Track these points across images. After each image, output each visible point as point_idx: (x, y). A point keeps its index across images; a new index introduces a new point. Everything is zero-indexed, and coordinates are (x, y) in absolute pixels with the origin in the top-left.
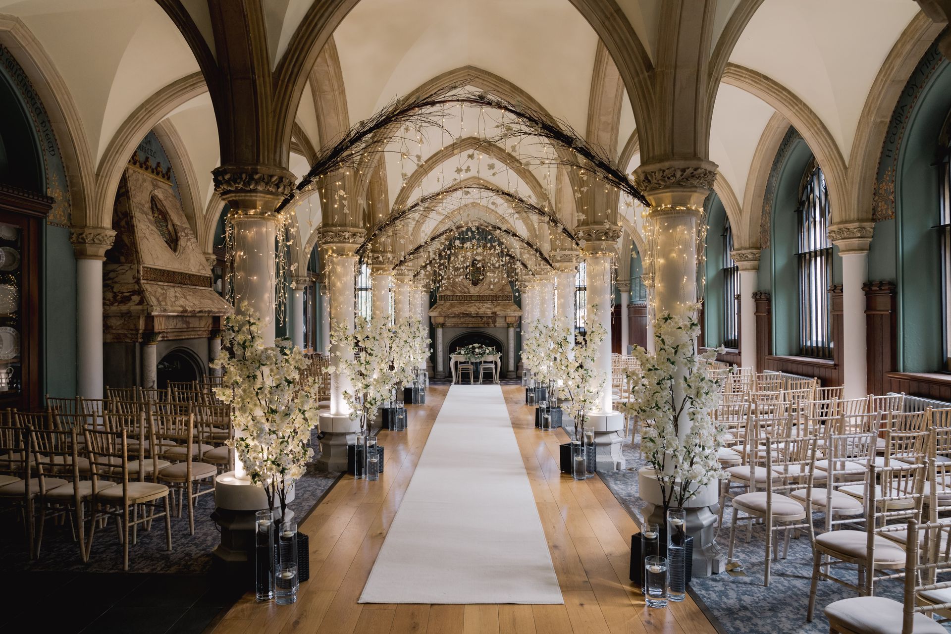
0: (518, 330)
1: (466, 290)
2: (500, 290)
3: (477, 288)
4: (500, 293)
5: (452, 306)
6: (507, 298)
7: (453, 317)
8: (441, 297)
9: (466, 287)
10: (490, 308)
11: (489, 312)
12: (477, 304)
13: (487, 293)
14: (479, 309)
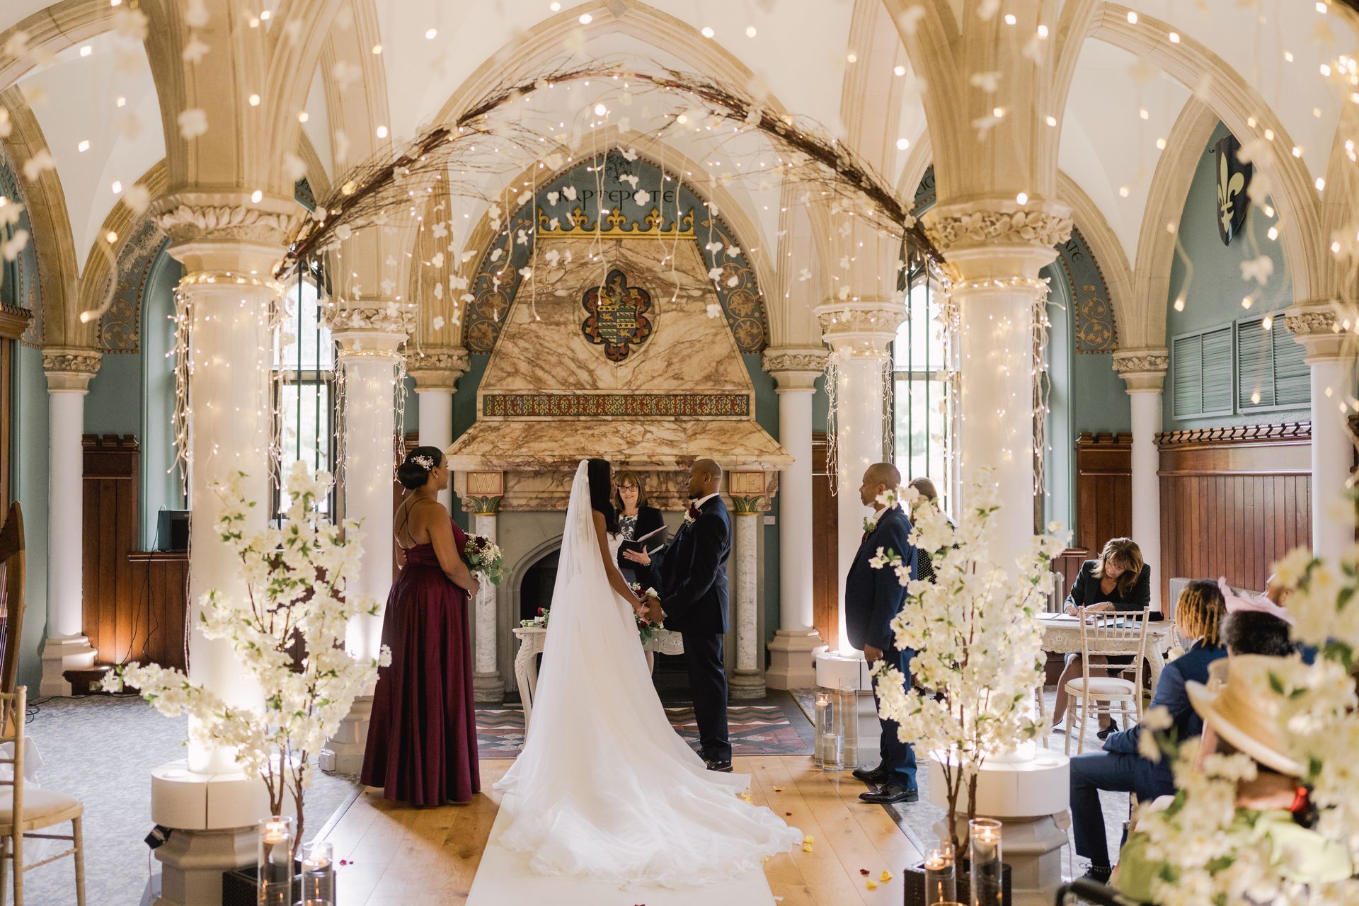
0: (771, 520)
1: (584, 376)
2: (707, 378)
3: (625, 371)
4: (707, 388)
5: (530, 434)
6: (731, 405)
7: (537, 474)
8: (491, 400)
9: (582, 366)
10: (671, 443)
11: (668, 457)
12: (624, 427)
13: (662, 386)
14: (631, 444)
